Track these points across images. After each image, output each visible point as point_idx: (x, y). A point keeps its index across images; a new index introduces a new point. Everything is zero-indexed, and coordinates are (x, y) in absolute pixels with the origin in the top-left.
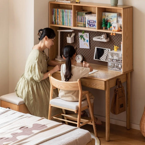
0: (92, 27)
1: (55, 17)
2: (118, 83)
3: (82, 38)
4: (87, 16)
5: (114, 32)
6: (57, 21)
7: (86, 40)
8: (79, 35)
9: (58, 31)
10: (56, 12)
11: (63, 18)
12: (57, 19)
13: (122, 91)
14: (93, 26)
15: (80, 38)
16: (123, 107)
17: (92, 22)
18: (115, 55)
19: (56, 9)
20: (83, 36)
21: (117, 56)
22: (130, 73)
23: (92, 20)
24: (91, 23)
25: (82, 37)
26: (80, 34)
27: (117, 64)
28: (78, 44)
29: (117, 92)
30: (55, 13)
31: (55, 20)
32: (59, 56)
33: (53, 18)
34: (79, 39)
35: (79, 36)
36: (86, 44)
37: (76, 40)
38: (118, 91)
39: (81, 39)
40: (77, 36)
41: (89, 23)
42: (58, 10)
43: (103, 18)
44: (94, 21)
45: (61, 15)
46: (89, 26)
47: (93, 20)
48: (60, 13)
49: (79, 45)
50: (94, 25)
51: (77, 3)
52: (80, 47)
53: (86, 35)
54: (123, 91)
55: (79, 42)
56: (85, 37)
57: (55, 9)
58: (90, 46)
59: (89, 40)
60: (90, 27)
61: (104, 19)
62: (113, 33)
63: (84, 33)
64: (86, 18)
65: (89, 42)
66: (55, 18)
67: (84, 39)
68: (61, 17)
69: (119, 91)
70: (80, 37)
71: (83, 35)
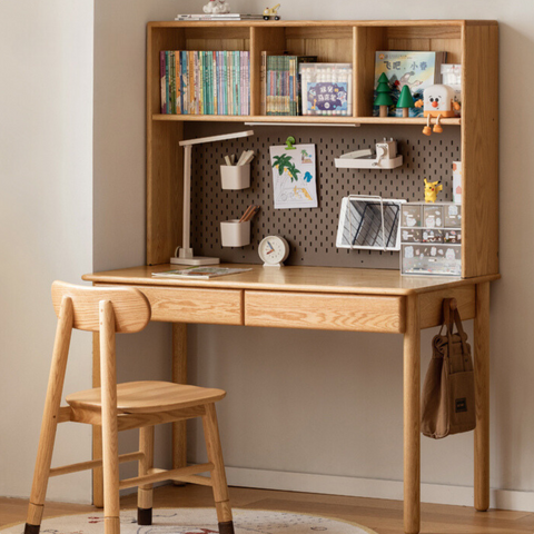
0: (329, 112)
1: (173, 84)
2: (447, 313)
3: (285, 167)
4: (308, 70)
5: (435, 121)
6: (178, 100)
7: (301, 176)
8: (272, 155)
9: (181, 143)
10: (177, 66)
11: (207, 84)
12: (178, 93)
13: (462, 347)
14: (331, 108)
15: (275, 170)
16: (464, 409)
17: (330, 90)
18: (433, 213)
19: (177, 53)
20: (289, 158)
21: (440, 216)
22: (488, 285)
23: (328, 81)
24: (324, 94)
25: (283, 162)
26: (276, 151)
27: (438, 248)
28: (266, 195)
29: (445, 348)
30: (173, 67)
31: (172, 99)
32: (186, 250)
33: (164, 91)
34: (270, 174)
35: (273, 161)
36: (303, 190)
37: (257, 177)
39: (281, 171)
40: (263, 163)
41: (316, 97)
42: (185, 53)
43: (378, 74)
44: (335, 86)
45: (198, 75)
46: (315, 108)
47: (334, 82)
48: (195, 67)
49: (270, 196)
50: (338, 103)
51: (269, 18)
52: (276, 207)
53: (304, 152)
54: (464, 349)
55: (270, 185)
56: (296, 161)
57: (169, 53)
58: (319, 198)
59: (313, 174)
60: (319, 112)
61: (384, 75)
62: (432, 126)
63: (292, 144)
64: (303, 77)
65: (313, 180)
66: (170, 89)
67: (294, 171)
68: (196, 84)
69: (451, 344)
70: (276, 163)
71: (289, 153)
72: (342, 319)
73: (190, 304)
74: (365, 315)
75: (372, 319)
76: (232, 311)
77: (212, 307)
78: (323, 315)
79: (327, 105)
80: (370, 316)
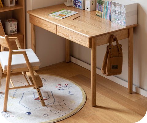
17: (78, 2)
29: (110, 50)
38: (111, 48)
41: (75, 3)
46: (75, 6)
50: (79, 6)
54: (119, 50)
72: (77, 40)
73: (47, 25)
74: (81, 41)
75: (83, 42)
76: (55, 30)
77: (51, 28)
78: (72, 37)
79: (77, 6)
80: (82, 41)
